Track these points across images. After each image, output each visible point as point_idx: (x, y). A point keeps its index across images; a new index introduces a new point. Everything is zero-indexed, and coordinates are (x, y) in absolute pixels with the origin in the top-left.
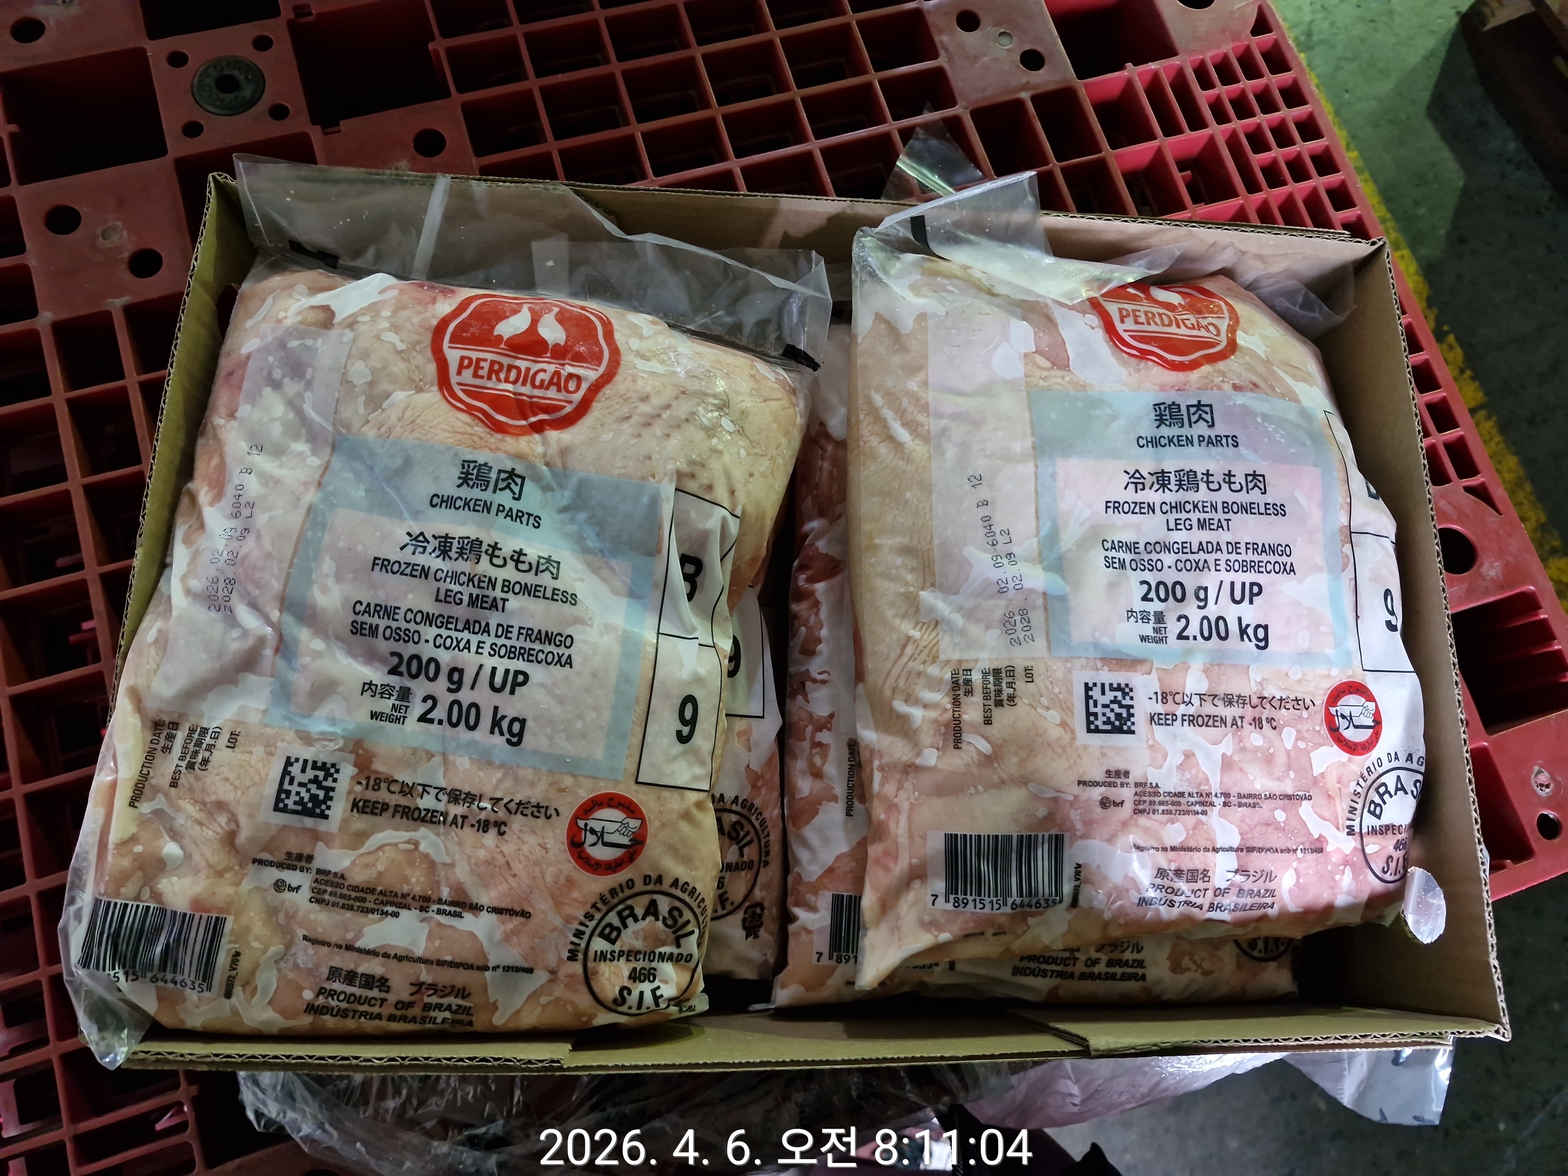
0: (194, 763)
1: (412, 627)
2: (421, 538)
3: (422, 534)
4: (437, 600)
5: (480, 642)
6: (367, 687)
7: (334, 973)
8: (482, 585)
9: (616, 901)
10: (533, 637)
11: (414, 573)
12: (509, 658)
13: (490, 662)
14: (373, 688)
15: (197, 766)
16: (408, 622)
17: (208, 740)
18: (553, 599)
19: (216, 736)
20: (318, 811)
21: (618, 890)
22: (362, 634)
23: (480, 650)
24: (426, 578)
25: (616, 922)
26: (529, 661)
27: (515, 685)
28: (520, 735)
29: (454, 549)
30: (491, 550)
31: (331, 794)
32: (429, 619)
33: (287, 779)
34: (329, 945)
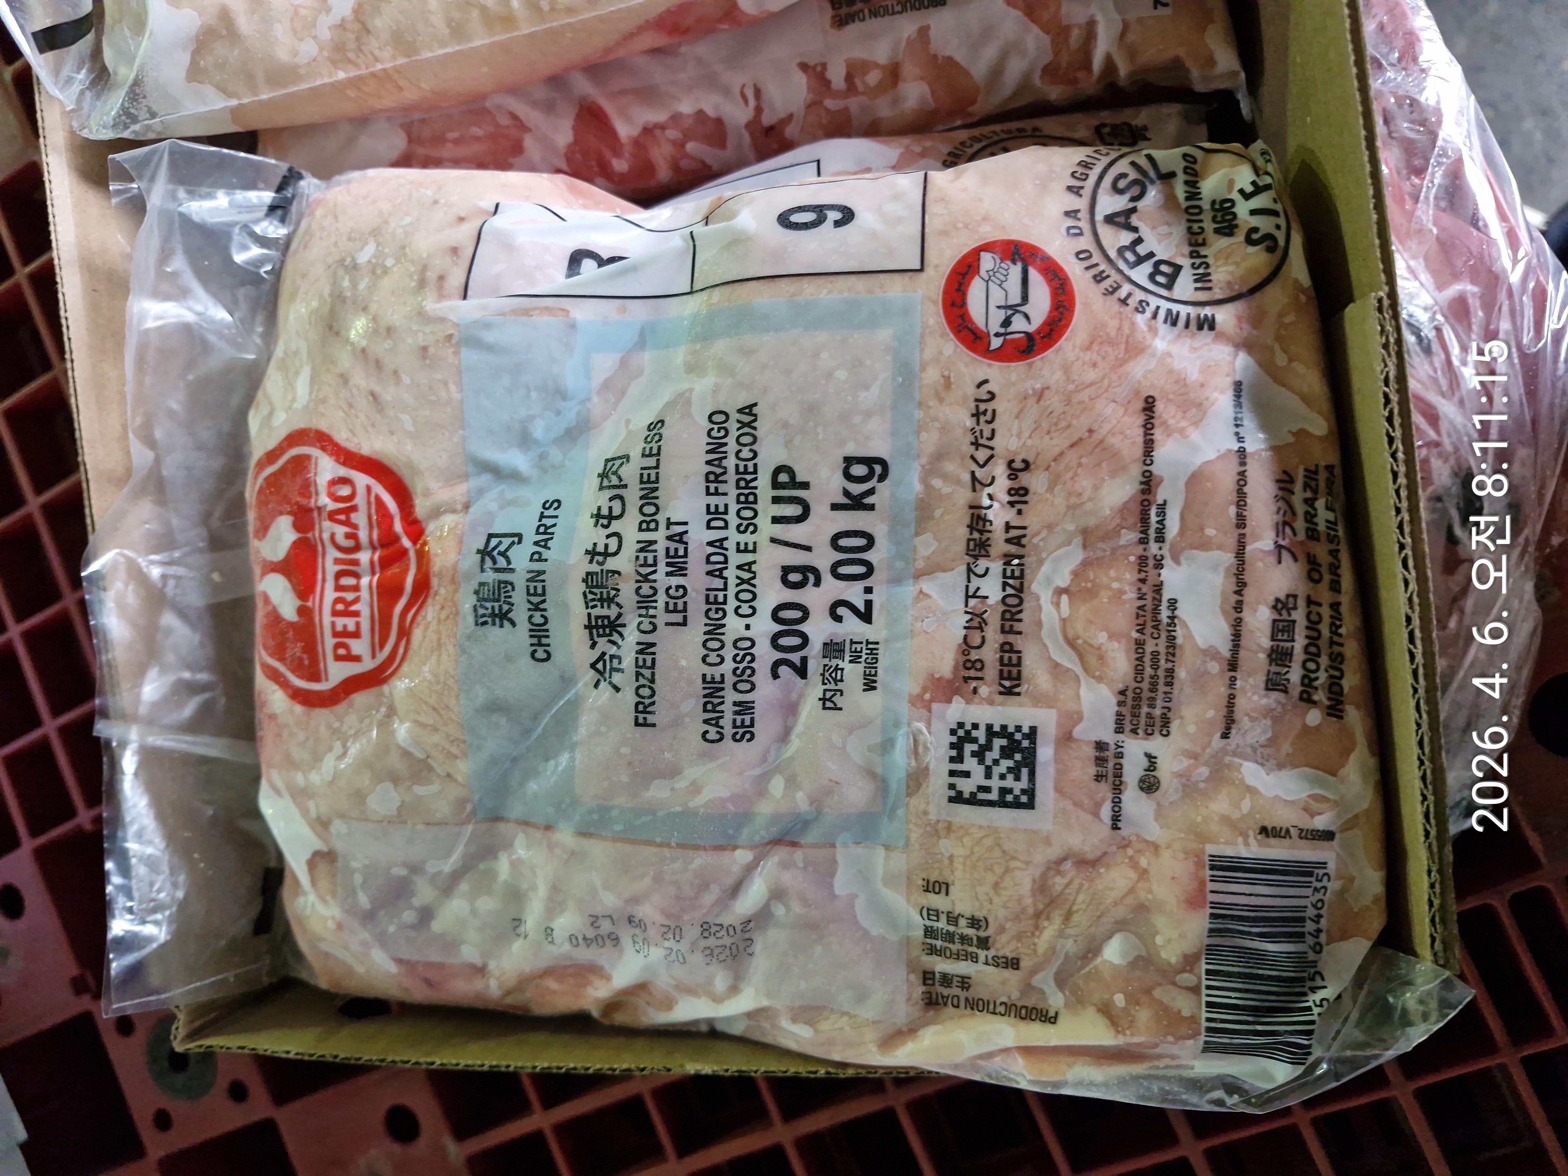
0: (978, 938)
1: (729, 652)
2: (600, 666)
3: (593, 666)
4: (684, 623)
5: (738, 551)
6: (828, 704)
7: (1274, 684)
8: (650, 561)
9: (1113, 272)
10: (719, 471)
11: (649, 663)
12: (755, 502)
13: (766, 528)
14: (828, 695)
15: (982, 934)
16: (722, 660)
17: (942, 924)
18: (659, 454)
19: (932, 913)
20: (1025, 743)
21: (1094, 271)
22: (752, 725)
23: (751, 547)
24: (653, 645)
25: (1147, 268)
26: (755, 472)
27: (794, 484)
28: (868, 461)
29: (605, 612)
30: (597, 558)
31: (997, 728)
32: (715, 630)
33: (982, 796)
34: (1232, 697)
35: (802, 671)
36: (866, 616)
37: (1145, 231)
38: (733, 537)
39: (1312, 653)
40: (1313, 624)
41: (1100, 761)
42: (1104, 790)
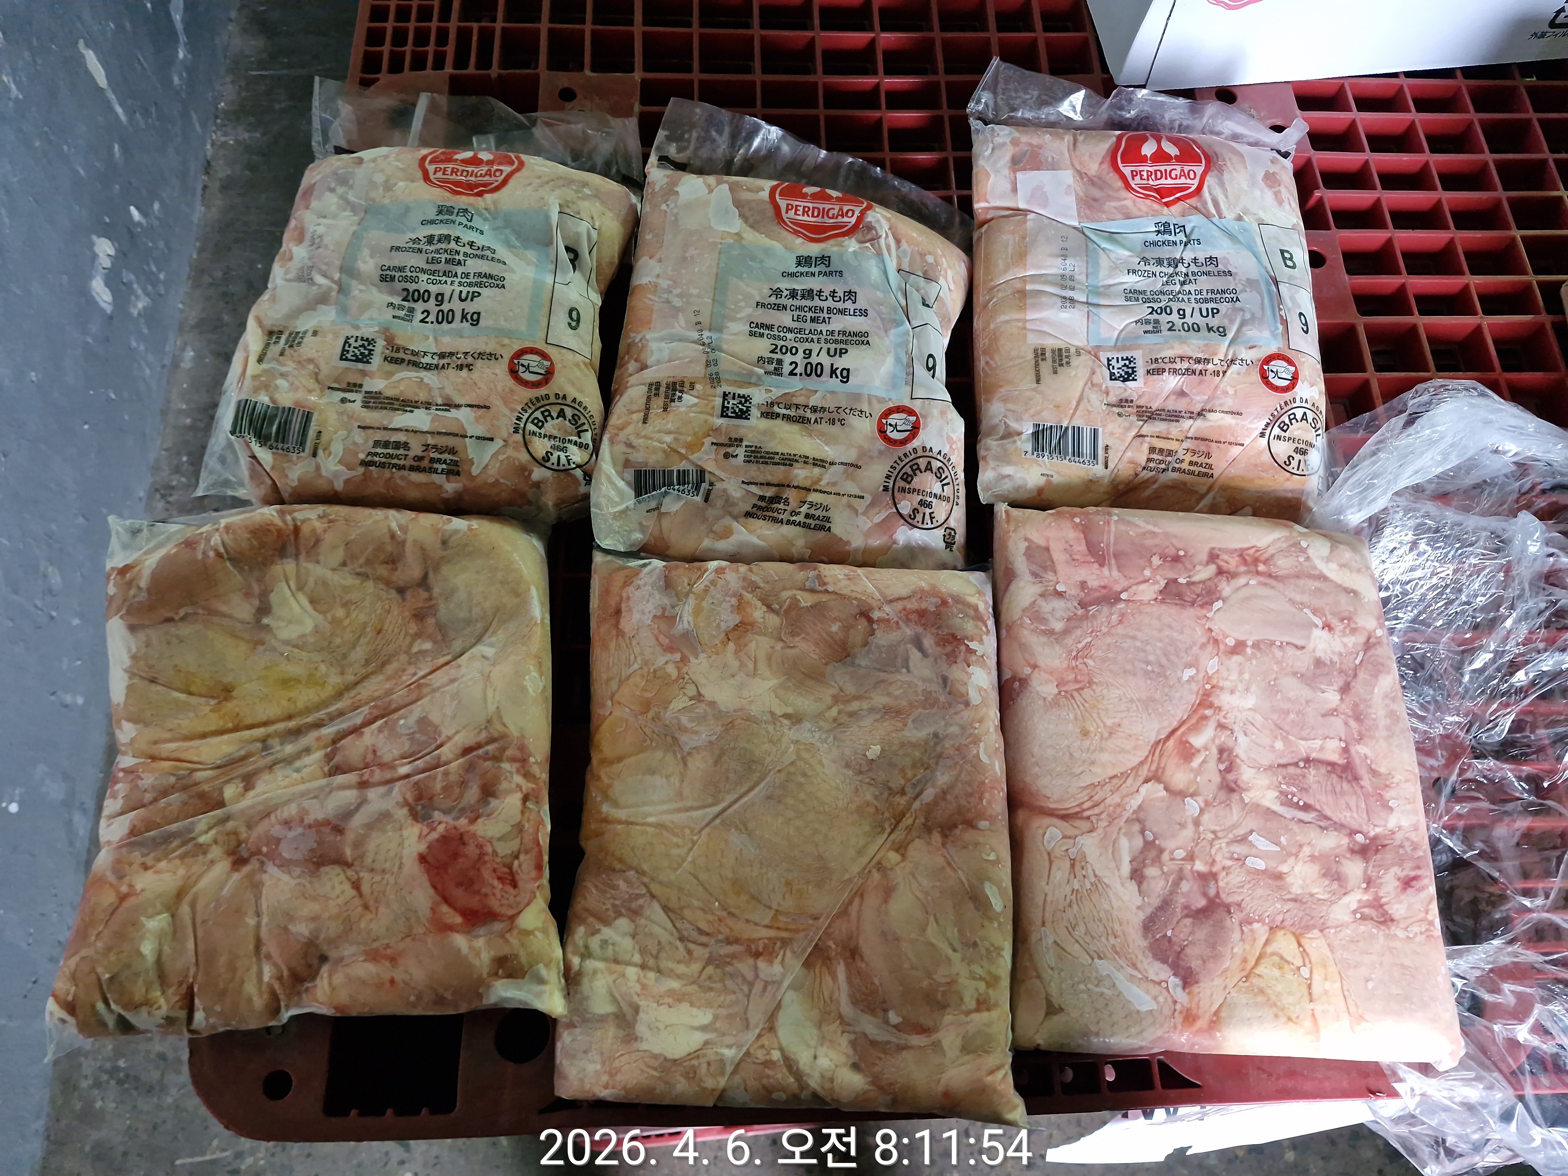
35: (405, 299)
36: (422, 321)
37: (556, 421)
38: (457, 280)
39: (385, 456)
40: (397, 457)
41: (355, 385)
42: (344, 385)
